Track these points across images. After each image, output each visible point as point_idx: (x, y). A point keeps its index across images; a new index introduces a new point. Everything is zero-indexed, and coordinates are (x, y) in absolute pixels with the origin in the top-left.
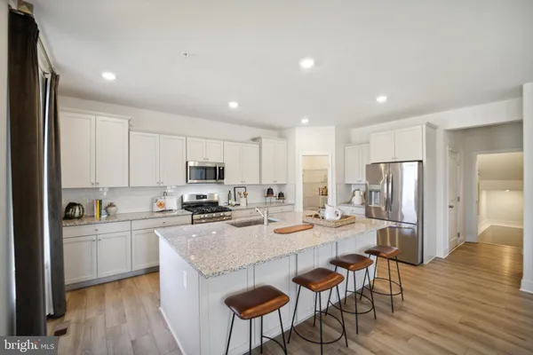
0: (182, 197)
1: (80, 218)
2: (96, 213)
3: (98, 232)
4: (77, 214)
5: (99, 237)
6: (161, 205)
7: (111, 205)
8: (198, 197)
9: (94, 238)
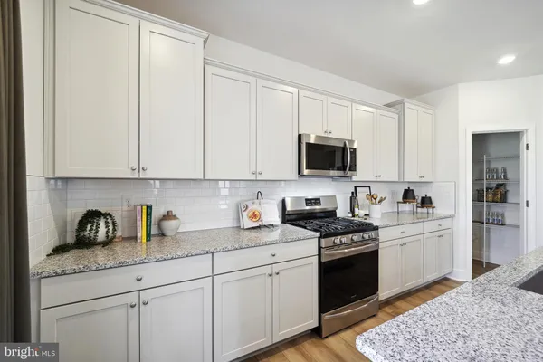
0: (284, 201)
1: (108, 243)
2: (142, 234)
3: (142, 285)
4: (101, 235)
5: (145, 295)
6: (254, 216)
7: (169, 216)
8: (309, 202)
9: (133, 298)
